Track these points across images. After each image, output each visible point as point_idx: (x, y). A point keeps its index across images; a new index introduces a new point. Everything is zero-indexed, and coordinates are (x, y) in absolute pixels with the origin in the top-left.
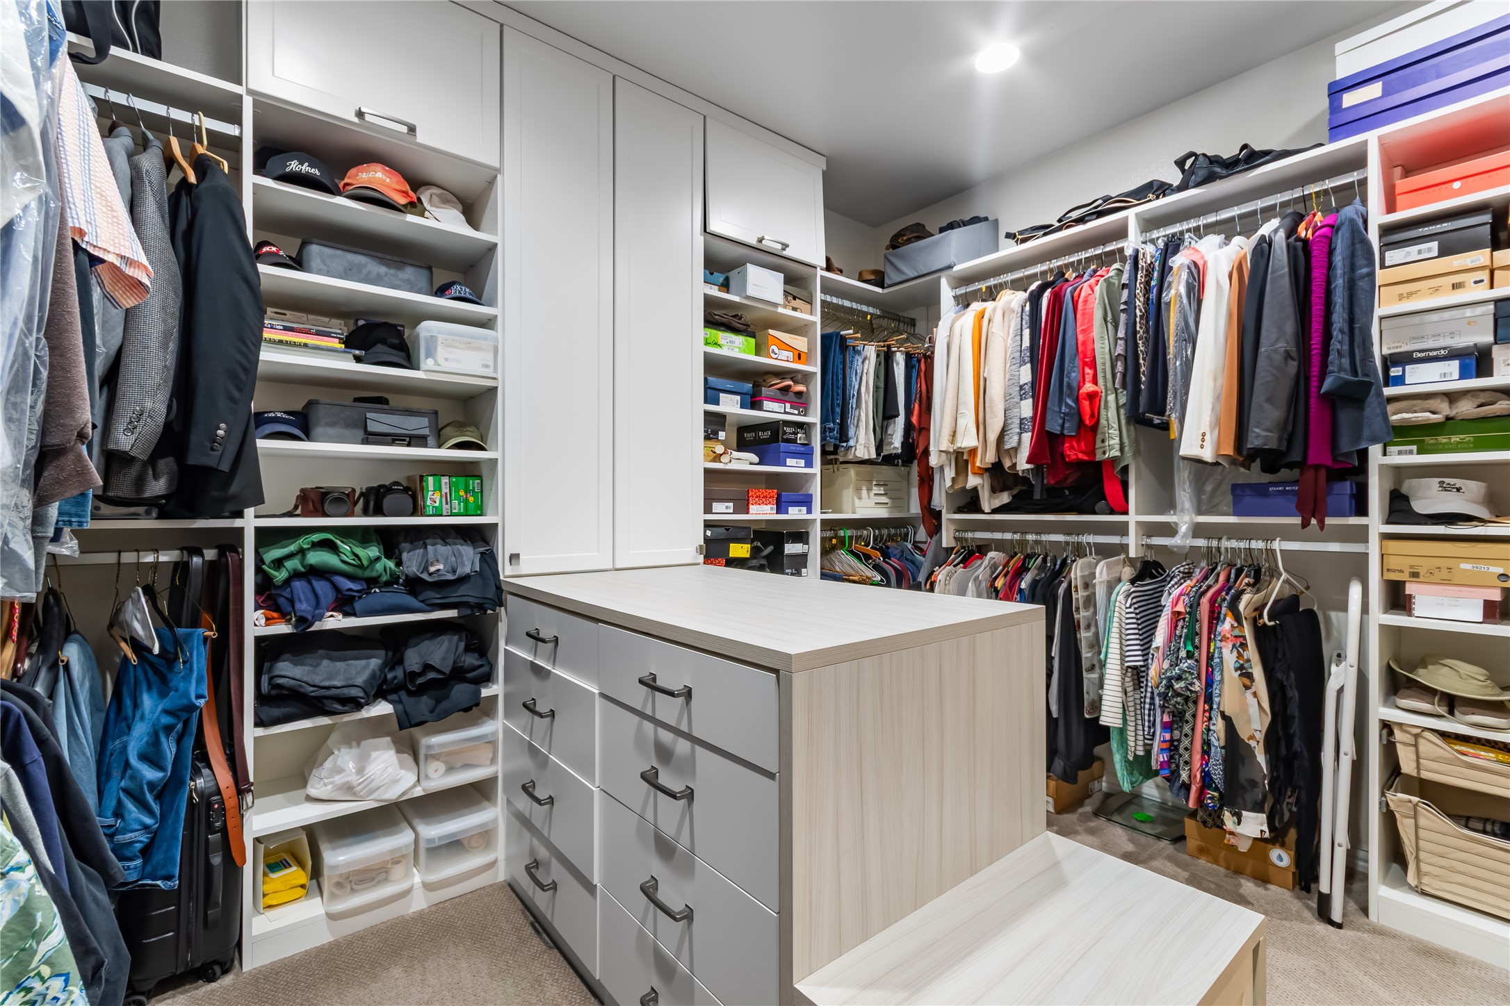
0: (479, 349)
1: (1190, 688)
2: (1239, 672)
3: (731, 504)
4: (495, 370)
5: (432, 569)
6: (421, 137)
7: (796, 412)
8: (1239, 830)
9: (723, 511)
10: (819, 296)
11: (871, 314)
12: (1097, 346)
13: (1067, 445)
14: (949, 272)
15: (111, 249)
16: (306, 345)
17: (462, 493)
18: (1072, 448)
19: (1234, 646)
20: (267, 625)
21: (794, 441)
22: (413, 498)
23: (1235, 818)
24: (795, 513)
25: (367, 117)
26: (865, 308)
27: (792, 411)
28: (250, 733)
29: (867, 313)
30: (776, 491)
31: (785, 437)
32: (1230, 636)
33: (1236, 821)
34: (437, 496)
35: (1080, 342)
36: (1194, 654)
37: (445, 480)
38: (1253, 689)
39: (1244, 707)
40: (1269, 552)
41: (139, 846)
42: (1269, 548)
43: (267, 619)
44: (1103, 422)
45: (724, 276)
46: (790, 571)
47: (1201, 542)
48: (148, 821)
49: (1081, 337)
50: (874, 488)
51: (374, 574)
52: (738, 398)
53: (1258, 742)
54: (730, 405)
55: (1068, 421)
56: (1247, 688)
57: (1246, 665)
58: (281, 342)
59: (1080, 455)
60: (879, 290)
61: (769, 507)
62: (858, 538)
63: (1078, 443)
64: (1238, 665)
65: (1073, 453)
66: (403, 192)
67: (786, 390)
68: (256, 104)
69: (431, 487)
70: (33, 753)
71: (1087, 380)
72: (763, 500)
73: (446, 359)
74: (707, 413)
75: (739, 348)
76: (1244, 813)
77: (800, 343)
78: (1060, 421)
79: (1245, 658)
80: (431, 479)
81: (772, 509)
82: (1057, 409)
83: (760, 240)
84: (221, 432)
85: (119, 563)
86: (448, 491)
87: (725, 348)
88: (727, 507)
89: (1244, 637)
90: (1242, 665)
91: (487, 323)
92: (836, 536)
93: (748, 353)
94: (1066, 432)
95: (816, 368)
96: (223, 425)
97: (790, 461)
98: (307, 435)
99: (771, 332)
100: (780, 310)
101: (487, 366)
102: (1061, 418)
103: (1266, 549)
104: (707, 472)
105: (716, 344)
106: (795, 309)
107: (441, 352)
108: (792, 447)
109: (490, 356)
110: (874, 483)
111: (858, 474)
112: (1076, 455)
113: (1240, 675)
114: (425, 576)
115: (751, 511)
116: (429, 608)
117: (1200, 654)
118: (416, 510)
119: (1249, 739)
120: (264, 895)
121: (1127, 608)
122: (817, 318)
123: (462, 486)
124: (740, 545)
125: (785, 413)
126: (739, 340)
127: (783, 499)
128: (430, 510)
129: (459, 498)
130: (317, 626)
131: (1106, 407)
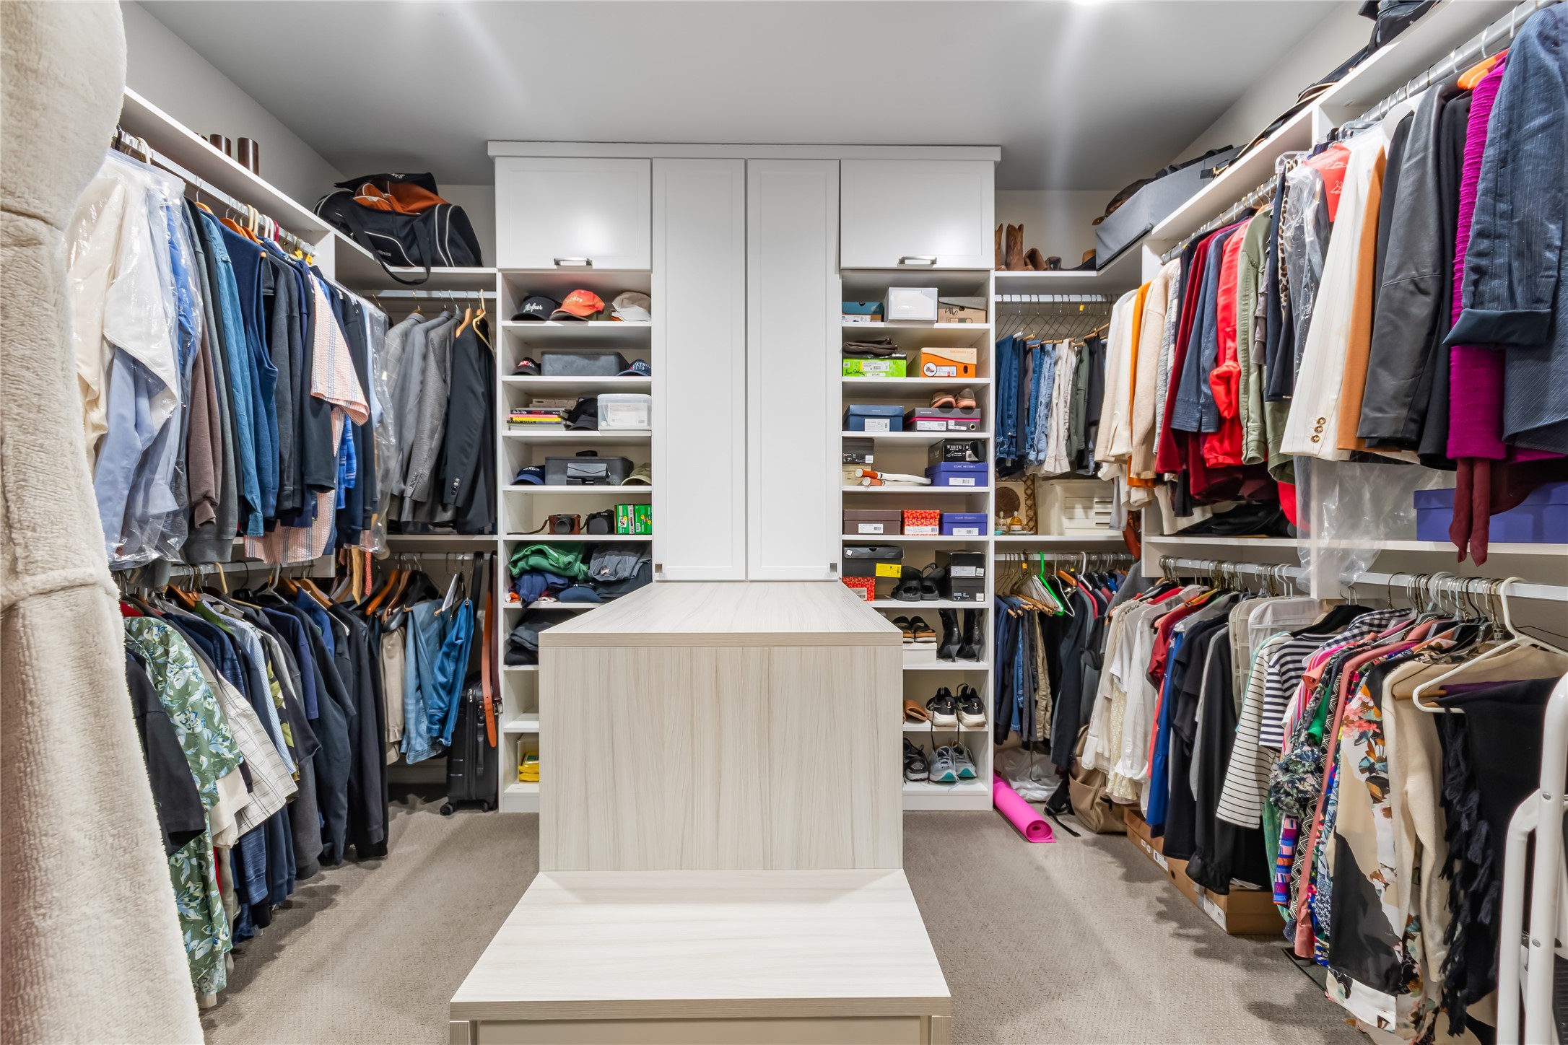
0: (636, 409)
1: (1298, 785)
2: (1367, 775)
3: (881, 526)
4: (649, 423)
5: (603, 572)
6: (595, 266)
7: (965, 428)
8: (1346, 1004)
9: (870, 531)
10: (993, 298)
11: (1085, 303)
12: (1238, 308)
13: (1207, 445)
14: (1148, 237)
15: (341, 398)
16: (535, 422)
17: (643, 518)
18: (1212, 449)
19: (1363, 735)
20: (511, 601)
21: (963, 459)
22: (609, 521)
23: (1342, 986)
24: (961, 534)
25: (562, 263)
26: (1075, 298)
27: (957, 428)
28: (502, 668)
29: (1078, 303)
30: (938, 511)
31: (948, 455)
32: (1356, 719)
33: (1344, 991)
34: (625, 520)
35: (1219, 307)
36: (1321, 740)
37: (631, 508)
38: (1385, 804)
39: (1370, 830)
40: (1494, 598)
41: (437, 718)
42: (1492, 593)
43: (512, 598)
44: (1243, 412)
45: (878, 304)
46: (960, 594)
47: (1382, 579)
48: (442, 705)
49: (1221, 301)
50: (1096, 506)
51: (572, 574)
52: (888, 421)
53: (1387, 885)
54: (877, 429)
55: (1206, 414)
56: (1376, 800)
57: (1378, 766)
58: (521, 422)
59: (1221, 459)
60: (1093, 274)
61: (929, 528)
62: (1062, 564)
63: (1221, 442)
64: (1366, 764)
65: (1214, 456)
66: (590, 306)
67: (947, 406)
68: (504, 275)
69: (621, 514)
70: (304, 642)
71: (1227, 357)
72: (922, 520)
73: (614, 420)
74: (844, 439)
75: (886, 372)
76: (1356, 984)
77: (968, 356)
78: (1198, 416)
79: (1377, 754)
80: (620, 507)
81: (933, 530)
82: (1193, 399)
83: (902, 261)
84: (456, 484)
85: (447, 560)
86: (632, 516)
87: (869, 375)
88: (875, 528)
89: (1380, 725)
90: (1373, 765)
91: (647, 390)
92: (1026, 560)
93: (897, 376)
94: (1204, 430)
95: (990, 380)
96: (457, 480)
97: (952, 481)
98: (543, 480)
99: (925, 350)
100: (937, 326)
101: (642, 422)
102: (1199, 411)
103: (1490, 595)
104: (845, 494)
105: (858, 372)
106: (962, 320)
107: (610, 416)
108: (957, 466)
109: (644, 414)
110: (1096, 500)
111: (1066, 490)
112: (1216, 458)
113: (1368, 780)
114: (597, 577)
115: (906, 532)
116: (602, 600)
117: (1328, 742)
118: (612, 530)
119: (1372, 877)
120: (521, 773)
121: (1270, 667)
122: (991, 326)
123: (643, 512)
124: (889, 565)
125: (948, 430)
126: (884, 364)
127: (945, 520)
128: (620, 531)
129: (640, 521)
130: (533, 606)
131: (1247, 391)
